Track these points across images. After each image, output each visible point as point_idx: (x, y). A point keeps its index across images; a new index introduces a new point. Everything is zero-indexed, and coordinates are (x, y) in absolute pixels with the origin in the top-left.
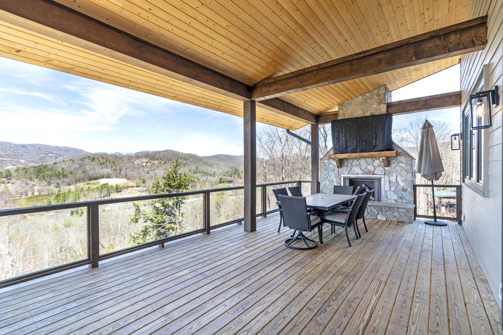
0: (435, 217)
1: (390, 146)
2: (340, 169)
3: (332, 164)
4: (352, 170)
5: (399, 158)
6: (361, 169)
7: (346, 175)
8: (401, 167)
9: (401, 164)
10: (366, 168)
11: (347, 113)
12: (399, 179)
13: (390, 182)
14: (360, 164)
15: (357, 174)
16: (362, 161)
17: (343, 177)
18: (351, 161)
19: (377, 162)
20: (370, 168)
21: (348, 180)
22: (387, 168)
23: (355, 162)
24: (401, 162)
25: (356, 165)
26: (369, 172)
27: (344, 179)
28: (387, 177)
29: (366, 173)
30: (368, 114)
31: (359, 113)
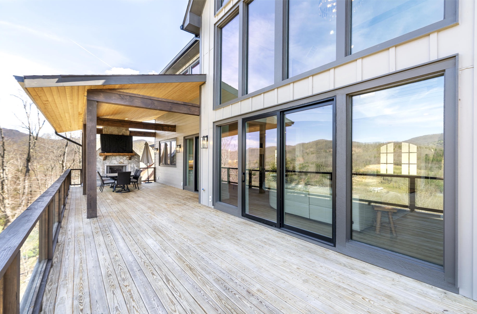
0: (148, 181)
1: (132, 151)
2: (104, 161)
3: (99, 158)
4: (112, 162)
5: (135, 156)
6: (117, 161)
7: (108, 164)
8: (136, 160)
9: (135, 159)
10: (120, 161)
11: (109, 131)
12: (135, 165)
13: (131, 167)
14: (116, 159)
15: (115, 164)
16: (118, 157)
17: (106, 165)
18: (111, 157)
19: (125, 158)
20: (122, 160)
21: (109, 167)
22: (130, 161)
23: (114, 158)
24: (136, 158)
25: (114, 159)
26: (121, 163)
27: (107, 166)
28: (129, 165)
29: (119, 163)
30: (121, 134)
31: (116, 132)
